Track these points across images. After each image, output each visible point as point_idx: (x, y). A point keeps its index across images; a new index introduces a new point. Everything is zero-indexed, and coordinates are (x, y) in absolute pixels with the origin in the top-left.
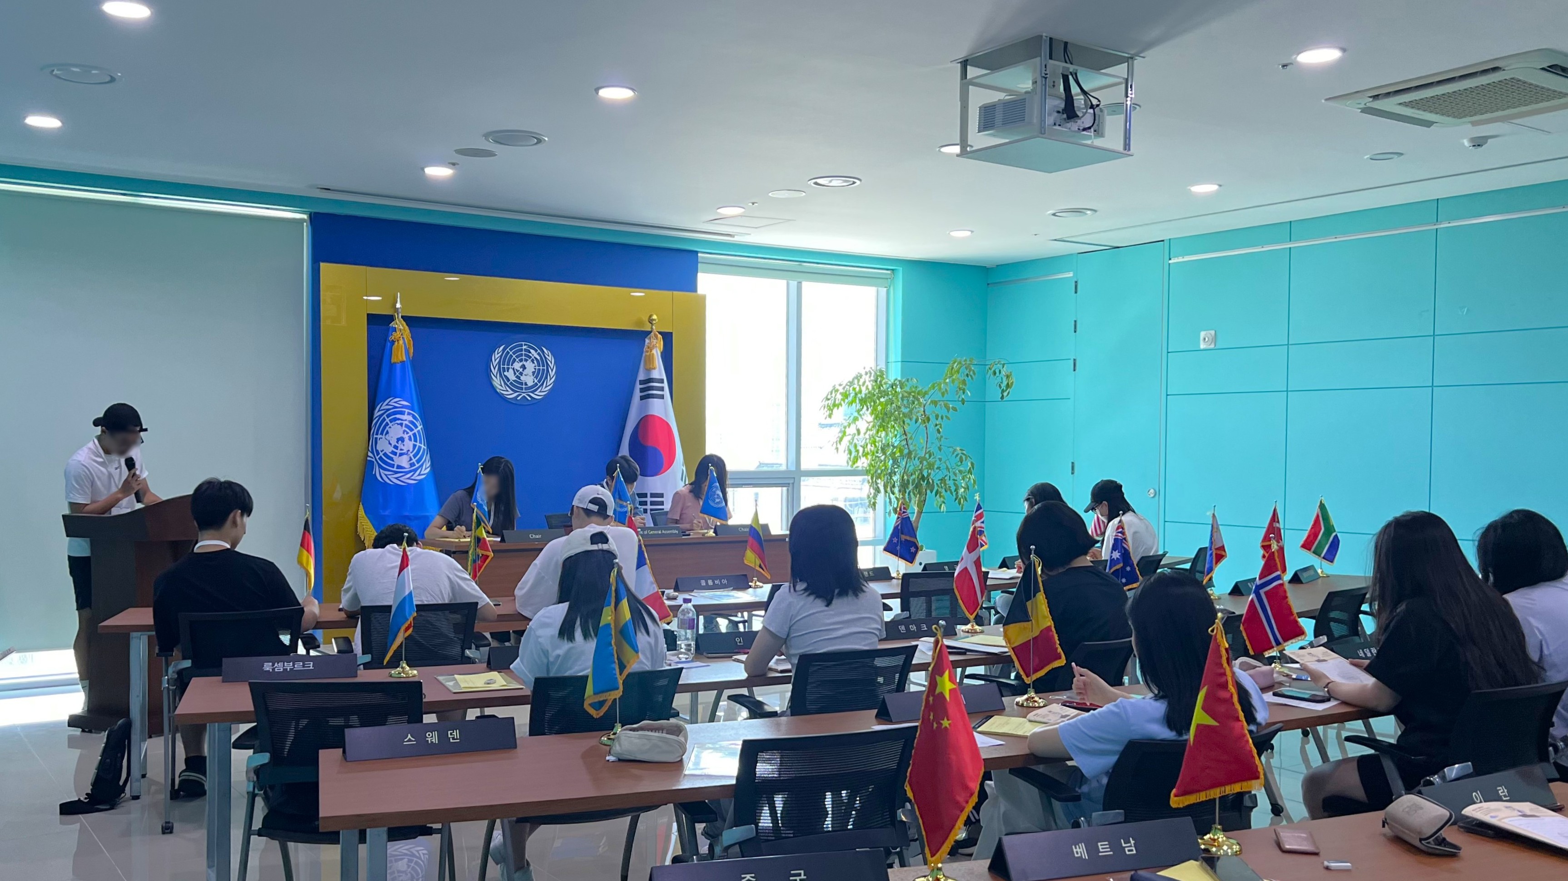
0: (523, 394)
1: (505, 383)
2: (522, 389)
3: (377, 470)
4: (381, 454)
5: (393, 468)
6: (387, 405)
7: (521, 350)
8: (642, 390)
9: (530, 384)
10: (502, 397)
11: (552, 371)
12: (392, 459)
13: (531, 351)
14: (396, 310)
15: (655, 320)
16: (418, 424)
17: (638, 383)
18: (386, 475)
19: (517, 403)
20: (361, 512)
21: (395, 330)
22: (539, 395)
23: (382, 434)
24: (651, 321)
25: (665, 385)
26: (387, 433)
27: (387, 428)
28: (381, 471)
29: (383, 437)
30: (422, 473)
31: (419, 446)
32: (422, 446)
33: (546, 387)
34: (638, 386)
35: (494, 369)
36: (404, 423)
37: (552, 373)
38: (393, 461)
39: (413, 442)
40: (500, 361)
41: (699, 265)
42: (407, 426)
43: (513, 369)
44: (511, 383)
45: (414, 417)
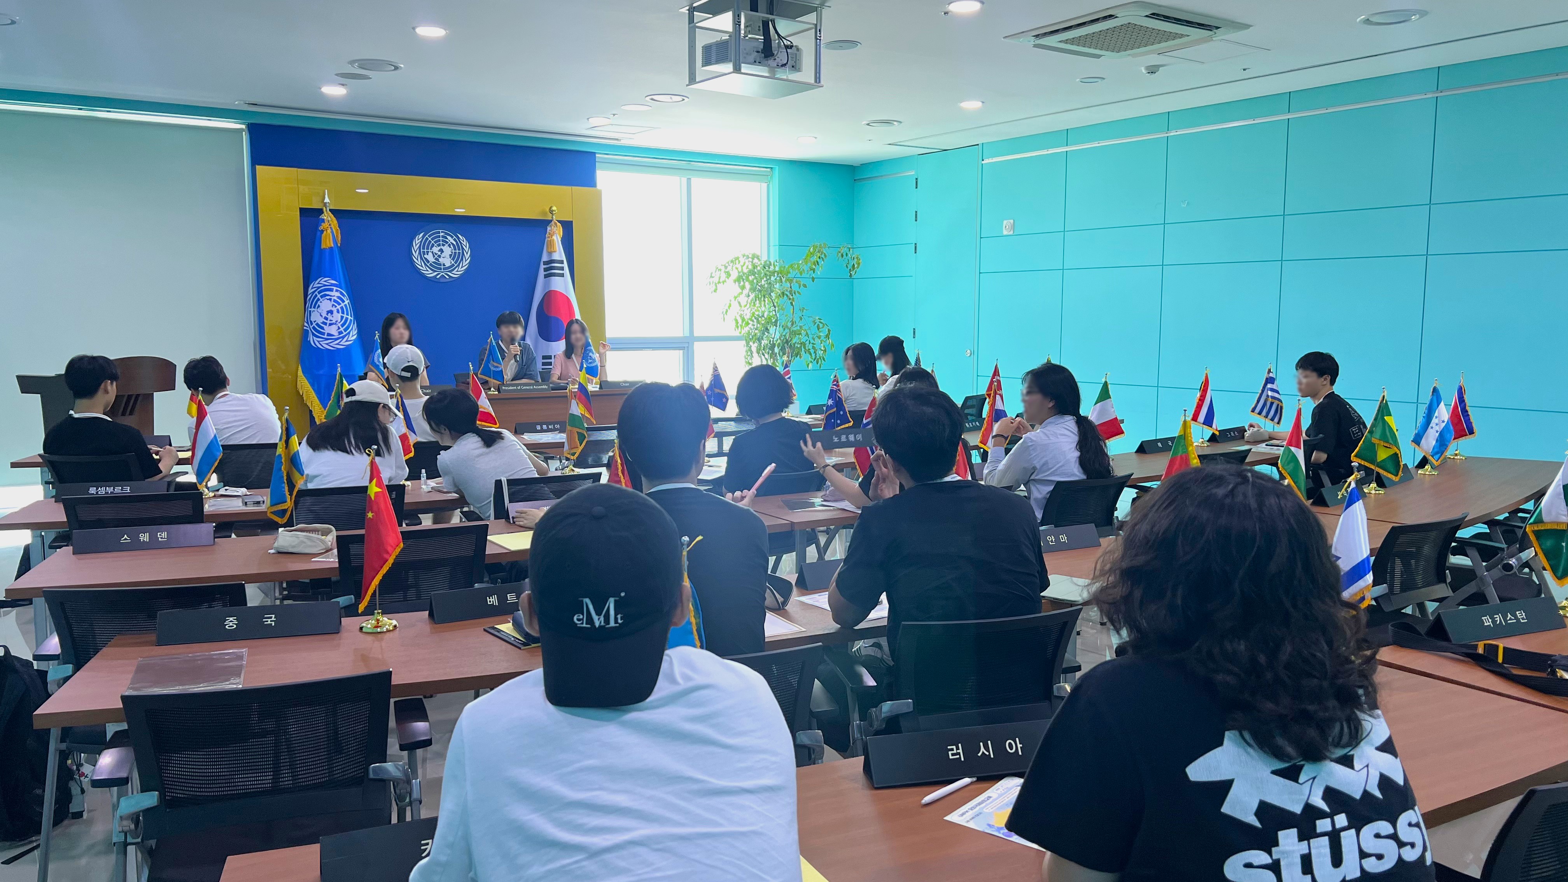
0: (443, 274)
1: (425, 264)
2: (441, 269)
3: (311, 338)
4: (314, 324)
5: (324, 335)
6: (318, 283)
7: (439, 237)
8: (545, 270)
9: (448, 265)
10: (423, 276)
11: (467, 254)
12: (323, 328)
13: (448, 237)
14: (325, 204)
15: (555, 211)
16: (345, 300)
17: (542, 263)
18: (318, 341)
19: (436, 280)
20: (300, 372)
21: (323, 221)
22: (456, 273)
23: (314, 307)
24: (551, 212)
25: (565, 265)
26: (319, 306)
27: (319, 303)
28: (314, 338)
29: (316, 309)
30: (349, 339)
31: (346, 318)
32: (349, 317)
33: (462, 267)
34: (542, 267)
35: (415, 252)
36: (333, 298)
37: (467, 256)
38: (324, 329)
39: (341, 314)
40: (420, 245)
41: (597, 164)
42: (335, 301)
43: (432, 252)
44: (431, 265)
45: (341, 293)
